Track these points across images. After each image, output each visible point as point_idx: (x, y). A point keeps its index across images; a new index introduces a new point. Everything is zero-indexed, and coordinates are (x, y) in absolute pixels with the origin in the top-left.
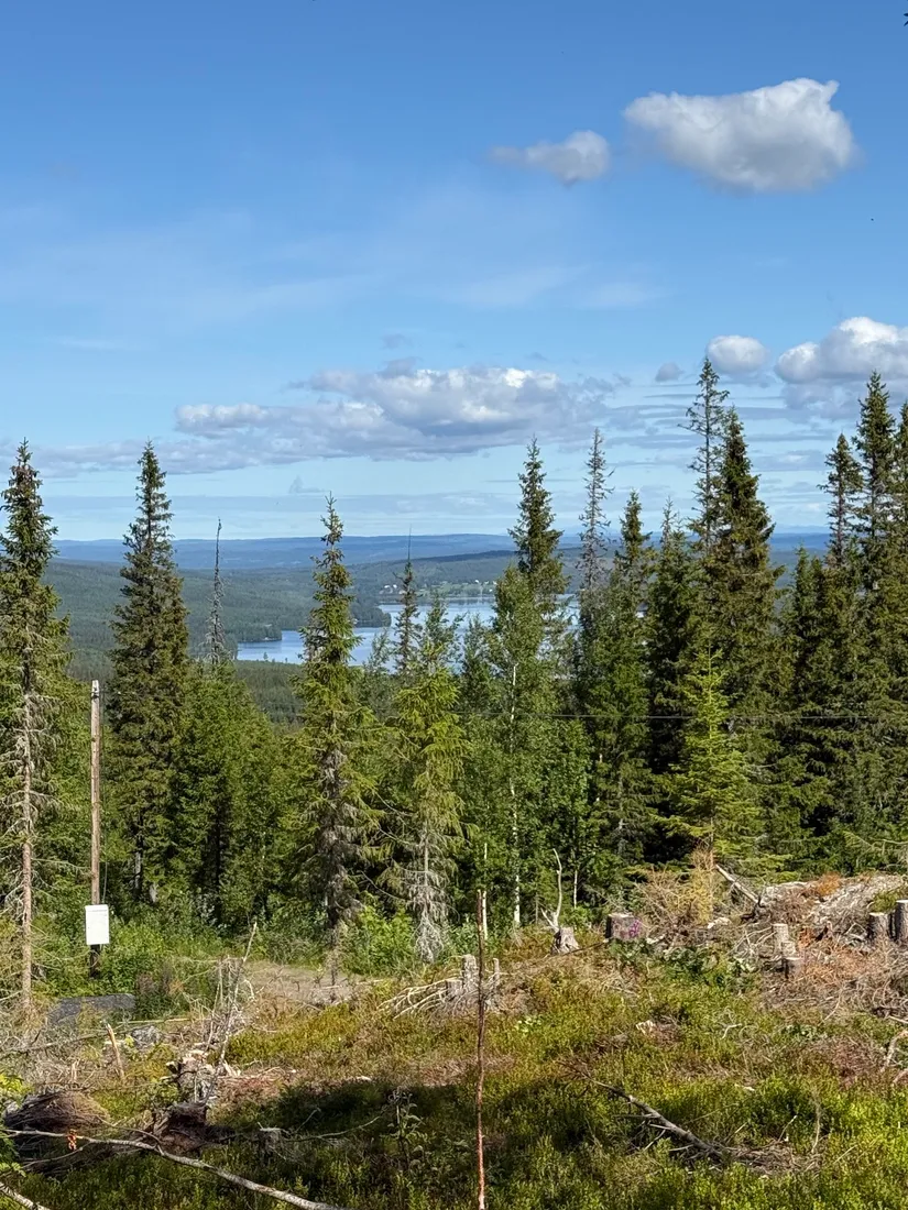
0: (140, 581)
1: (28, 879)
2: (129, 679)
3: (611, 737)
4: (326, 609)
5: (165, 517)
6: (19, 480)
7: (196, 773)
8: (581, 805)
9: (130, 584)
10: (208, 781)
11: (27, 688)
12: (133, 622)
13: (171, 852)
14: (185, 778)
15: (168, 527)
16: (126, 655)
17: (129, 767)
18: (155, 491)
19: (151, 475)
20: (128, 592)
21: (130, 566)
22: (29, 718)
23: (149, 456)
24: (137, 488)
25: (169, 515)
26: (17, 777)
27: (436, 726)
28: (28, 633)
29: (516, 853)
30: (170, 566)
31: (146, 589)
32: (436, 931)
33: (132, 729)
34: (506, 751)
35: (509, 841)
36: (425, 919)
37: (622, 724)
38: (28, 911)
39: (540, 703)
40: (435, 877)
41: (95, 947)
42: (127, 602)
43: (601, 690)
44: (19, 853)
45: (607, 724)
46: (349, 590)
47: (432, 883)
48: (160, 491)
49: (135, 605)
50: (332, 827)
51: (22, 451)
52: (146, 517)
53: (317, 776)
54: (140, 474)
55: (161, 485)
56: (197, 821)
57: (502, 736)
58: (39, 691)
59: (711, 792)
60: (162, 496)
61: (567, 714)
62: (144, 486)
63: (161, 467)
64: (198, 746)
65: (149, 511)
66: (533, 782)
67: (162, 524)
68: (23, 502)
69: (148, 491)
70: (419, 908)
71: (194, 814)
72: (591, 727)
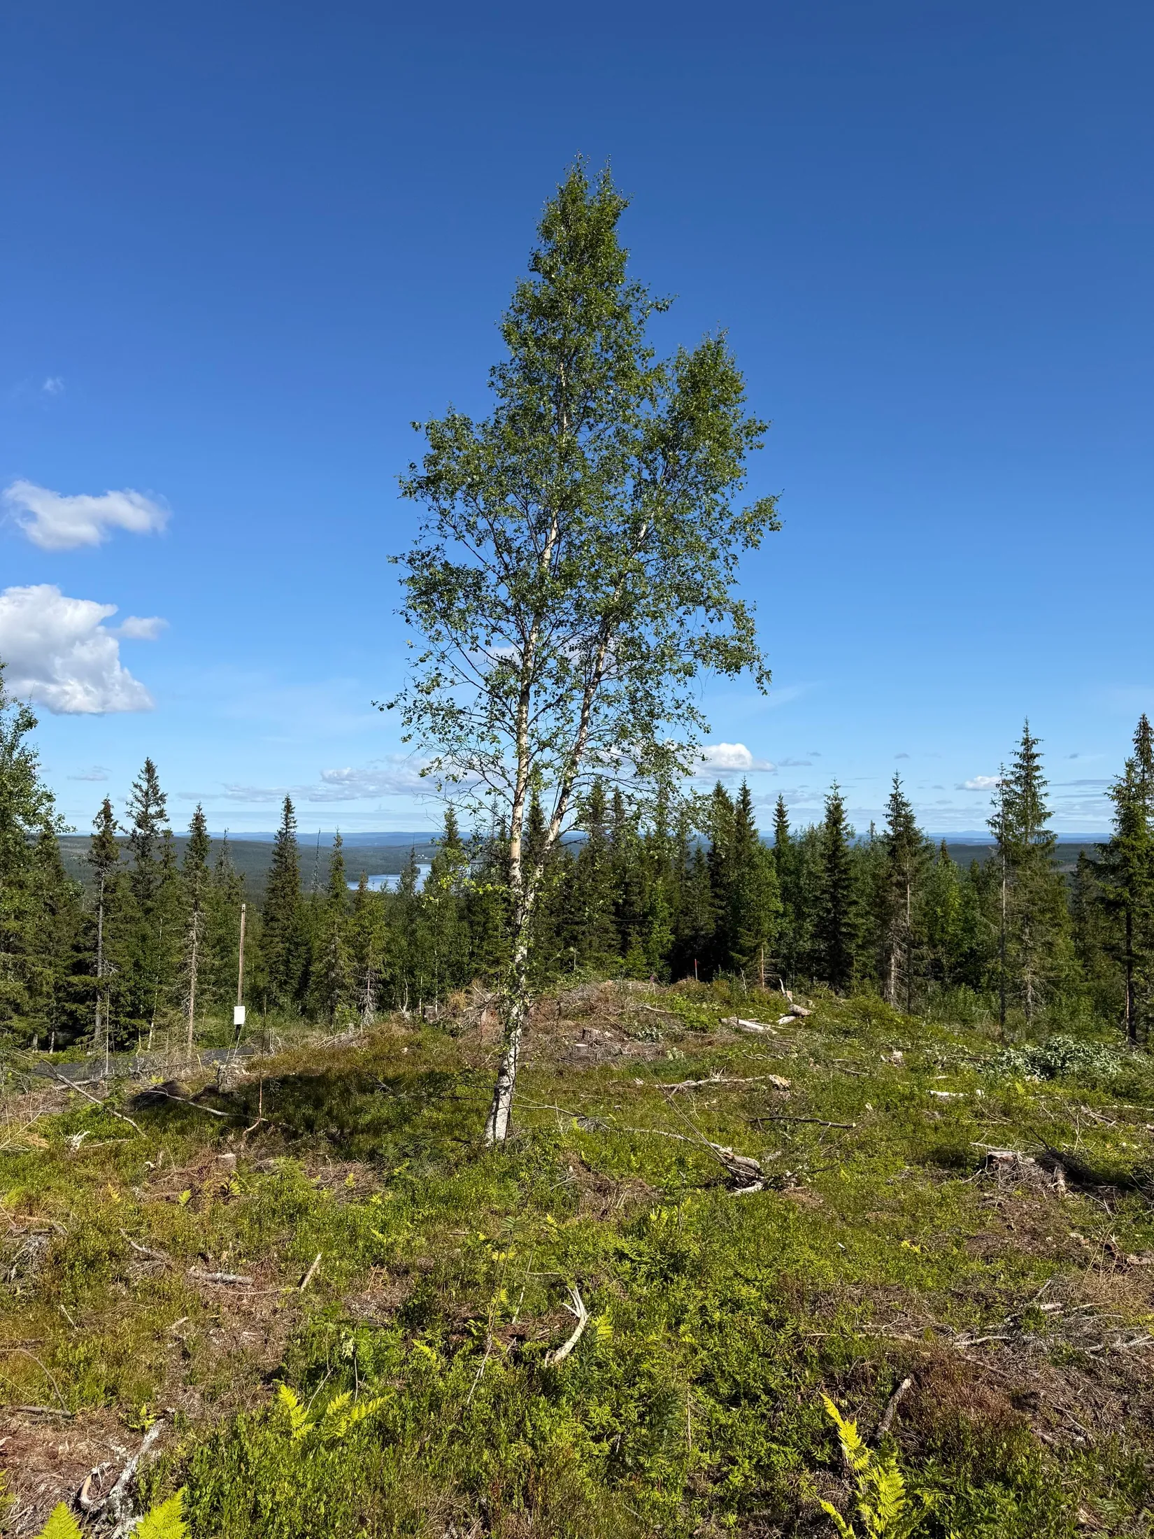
0: (281, 856)
1: (192, 994)
2: (273, 901)
3: (480, 929)
4: (333, 876)
5: (294, 827)
6: (197, 819)
7: (297, 944)
8: (466, 959)
9: (277, 858)
10: (303, 949)
11: (196, 910)
12: (277, 875)
13: (286, 983)
14: (292, 947)
15: (295, 831)
16: (273, 890)
17: (271, 942)
18: (290, 815)
19: (288, 808)
20: (275, 861)
21: (277, 850)
22: (196, 923)
23: (288, 800)
25: (297, 826)
26: (190, 949)
27: (374, 927)
28: (197, 886)
29: (436, 980)
30: (296, 849)
31: (284, 860)
32: (372, 1016)
33: (275, 925)
34: (433, 935)
35: (434, 975)
36: (367, 1009)
37: (485, 923)
38: (192, 1008)
39: (448, 914)
40: (372, 991)
41: (239, 1027)
42: (274, 866)
43: (476, 908)
44: (189, 983)
45: (479, 923)
46: (343, 868)
47: (371, 995)
49: (278, 867)
50: (333, 970)
51: (199, 807)
52: (285, 827)
53: (327, 948)
55: (293, 813)
56: (297, 969)
57: (430, 928)
58: (202, 911)
59: (499, 954)
60: (296, 817)
61: (461, 918)
64: (298, 933)
65: (287, 824)
66: (445, 949)
67: (292, 830)
68: (198, 829)
69: (286, 815)
70: (365, 1006)
71: (295, 964)
72: (471, 924)
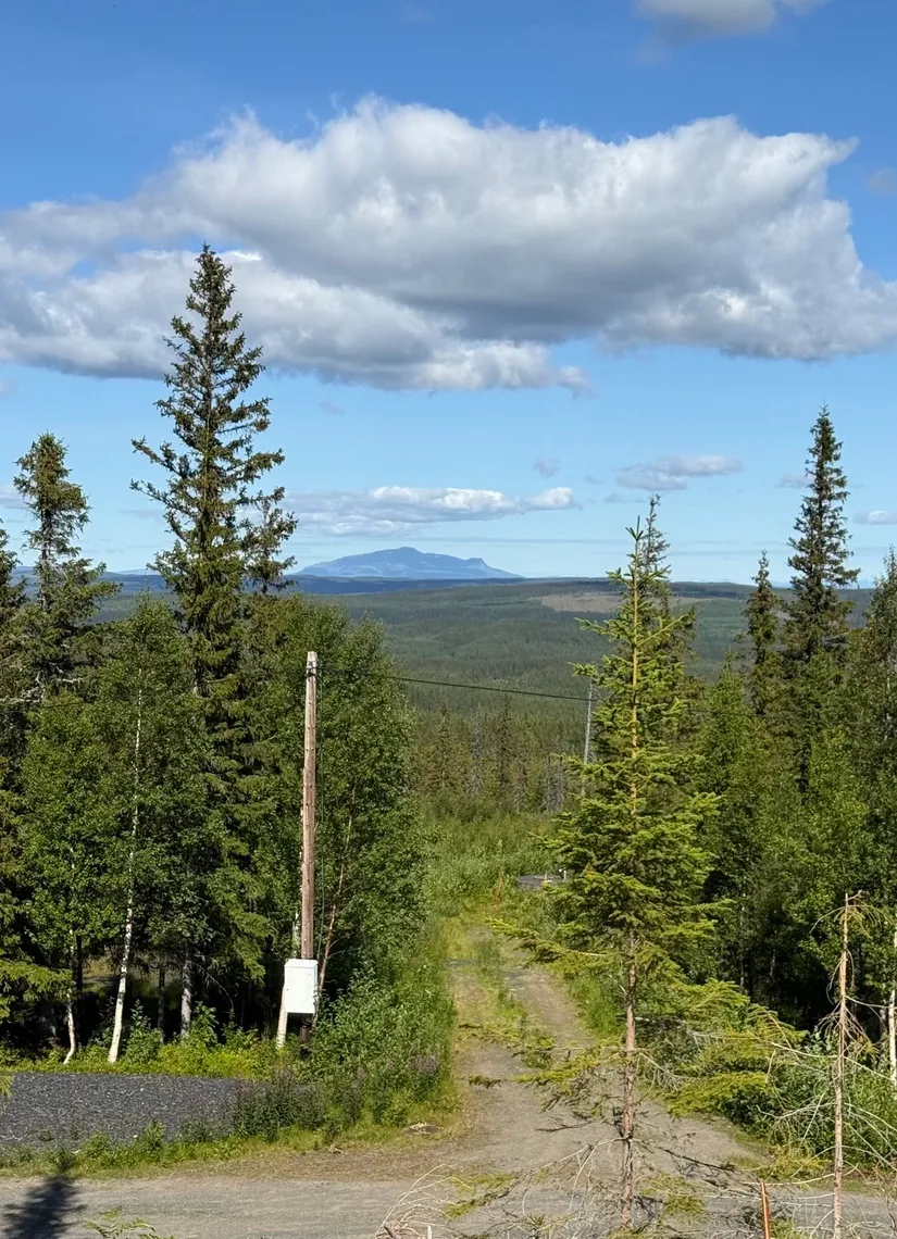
5: (840, 496)
15: (841, 509)
18: (828, 465)
19: (826, 446)
23: (823, 423)
24: (807, 462)
25: (845, 494)
48: (835, 465)
52: (816, 496)
54: (813, 445)
55: (837, 458)
60: (838, 471)
62: (816, 459)
63: (836, 435)
65: (821, 489)
67: (835, 504)
69: (820, 465)
